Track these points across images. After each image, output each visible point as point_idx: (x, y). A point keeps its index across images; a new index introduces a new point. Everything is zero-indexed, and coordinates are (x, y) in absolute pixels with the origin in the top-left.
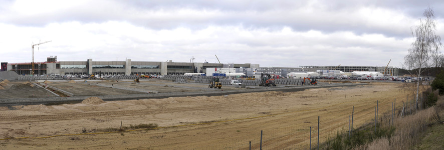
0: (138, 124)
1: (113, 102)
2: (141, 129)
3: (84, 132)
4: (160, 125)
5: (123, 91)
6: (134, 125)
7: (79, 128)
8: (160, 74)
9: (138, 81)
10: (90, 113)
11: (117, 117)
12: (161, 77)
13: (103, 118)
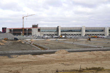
0: (91, 67)
1: (74, 53)
2: (93, 70)
3: (57, 71)
4: (106, 68)
5: (81, 46)
6: (88, 68)
7: (54, 70)
8: (104, 35)
9: (90, 39)
10: (60, 60)
11: (77, 63)
12: (105, 37)
13: (68, 63)
